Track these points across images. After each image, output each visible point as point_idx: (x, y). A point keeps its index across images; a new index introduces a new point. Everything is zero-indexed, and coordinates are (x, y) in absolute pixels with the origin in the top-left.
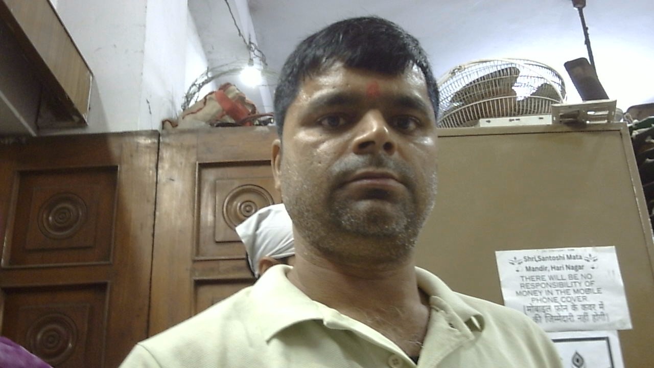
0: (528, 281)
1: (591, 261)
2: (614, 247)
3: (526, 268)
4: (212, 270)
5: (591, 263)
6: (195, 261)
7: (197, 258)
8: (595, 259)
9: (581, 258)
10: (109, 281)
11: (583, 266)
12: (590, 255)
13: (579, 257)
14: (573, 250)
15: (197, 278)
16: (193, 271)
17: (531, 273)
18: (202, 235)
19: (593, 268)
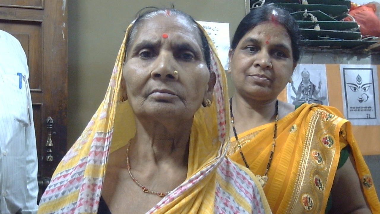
1: (216, 31)
2: (228, 24)
5: (215, 32)
8: (218, 30)
9: (210, 28)
11: (210, 33)
12: (215, 27)
13: (209, 28)
14: (207, 23)
19: (216, 35)
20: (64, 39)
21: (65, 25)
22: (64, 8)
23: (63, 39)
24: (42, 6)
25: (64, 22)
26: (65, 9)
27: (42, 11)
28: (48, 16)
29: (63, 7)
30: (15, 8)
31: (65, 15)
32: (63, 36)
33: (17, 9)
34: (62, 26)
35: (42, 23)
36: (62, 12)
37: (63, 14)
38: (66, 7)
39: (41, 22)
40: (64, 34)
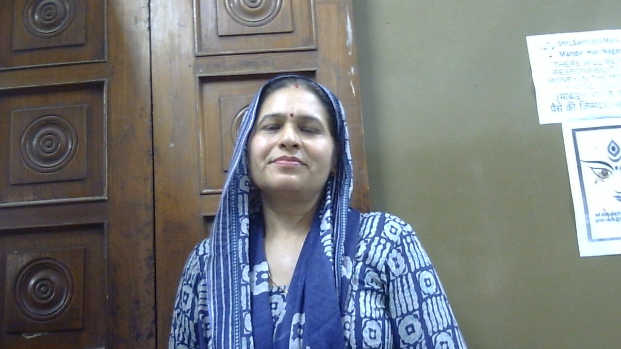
0: (562, 67)
3: (560, 52)
4: (218, 66)
6: (197, 56)
7: (199, 54)
9: (618, 41)
10: (106, 80)
13: (616, 40)
15: (202, 75)
16: (196, 67)
17: (565, 59)
18: (203, 30)
20: (355, 95)
21: (355, 71)
22: (349, 44)
23: (353, 94)
24: (313, 44)
25: (352, 66)
26: (351, 44)
27: (316, 52)
28: (325, 60)
29: (348, 41)
30: (272, 54)
31: (352, 54)
32: (351, 88)
33: (275, 54)
34: (349, 73)
35: (316, 72)
36: (346, 49)
37: (350, 53)
38: (353, 42)
39: (314, 72)
40: (354, 87)
